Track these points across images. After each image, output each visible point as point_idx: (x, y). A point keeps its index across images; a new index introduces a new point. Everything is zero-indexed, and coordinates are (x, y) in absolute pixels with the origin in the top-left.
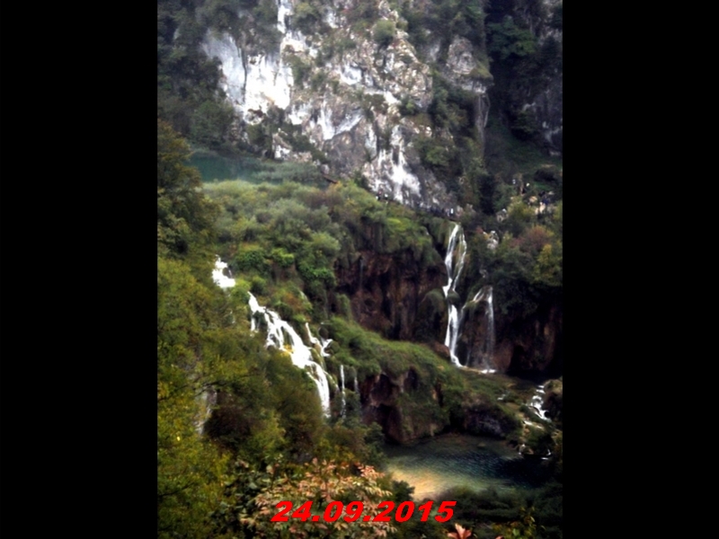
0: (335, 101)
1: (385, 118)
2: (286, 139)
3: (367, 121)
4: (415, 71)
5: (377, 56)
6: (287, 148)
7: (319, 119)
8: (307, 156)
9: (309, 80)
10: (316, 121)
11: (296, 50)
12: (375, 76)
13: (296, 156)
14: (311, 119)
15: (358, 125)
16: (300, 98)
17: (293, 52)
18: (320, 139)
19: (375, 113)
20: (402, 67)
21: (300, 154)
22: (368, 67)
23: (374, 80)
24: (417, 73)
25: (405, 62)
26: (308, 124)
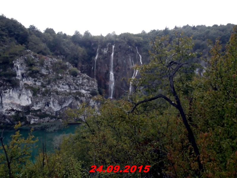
0: (59, 97)
1: (84, 98)
2: (35, 116)
3: (76, 100)
4: (93, 81)
5: (74, 80)
6: (36, 119)
7: (49, 105)
8: (47, 119)
9: (40, 93)
10: (48, 106)
11: (29, 84)
12: (75, 86)
13: (41, 120)
14: (45, 106)
15: (72, 103)
16: (37, 100)
17: (28, 85)
18: (52, 111)
19: (79, 98)
20: (87, 81)
21: (43, 119)
22: (72, 84)
23: (75, 87)
24: (94, 82)
25: (87, 79)
26: (44, 108)
